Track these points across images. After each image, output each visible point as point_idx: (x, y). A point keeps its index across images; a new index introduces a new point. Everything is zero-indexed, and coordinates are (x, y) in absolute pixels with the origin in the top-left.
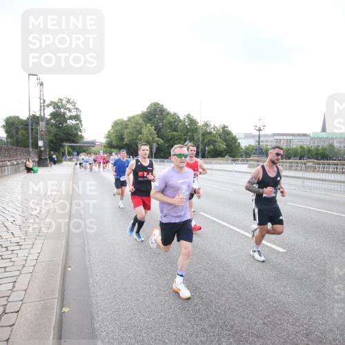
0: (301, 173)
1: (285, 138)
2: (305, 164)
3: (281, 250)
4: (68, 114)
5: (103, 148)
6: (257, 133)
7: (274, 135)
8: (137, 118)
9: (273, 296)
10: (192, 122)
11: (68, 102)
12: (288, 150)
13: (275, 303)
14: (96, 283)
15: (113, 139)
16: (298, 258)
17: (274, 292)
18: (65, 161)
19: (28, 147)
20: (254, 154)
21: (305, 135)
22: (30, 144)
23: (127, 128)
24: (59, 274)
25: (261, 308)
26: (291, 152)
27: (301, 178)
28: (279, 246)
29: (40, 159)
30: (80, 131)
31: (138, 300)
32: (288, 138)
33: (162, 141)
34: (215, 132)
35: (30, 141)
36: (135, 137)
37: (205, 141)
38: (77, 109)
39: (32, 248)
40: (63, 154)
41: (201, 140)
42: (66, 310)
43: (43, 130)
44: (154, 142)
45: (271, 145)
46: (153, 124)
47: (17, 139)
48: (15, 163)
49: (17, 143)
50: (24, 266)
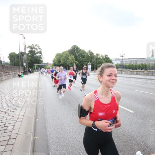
0: (142, 76)
1: (134, 60)
2: (144, 72)
3: (132, 112)
4: (36, 51)
5: (52, 66)
6: (121, 58)
7: (129, 59)
8: (67, 52)
9: (128, 133)
10: (92, 53)
11: (36, 46)
12: (136, 66)
13: (129, 136)
14: (49, 126)
15: (56, 62)
16: (140, 115)
17: (128, 131)
18: (35, 72)
19: (19, 66)
20: (120, 68)
21: (144, 59)
22: (20, 65)
23: (62, 57)
24: (33, 122)
25: (122, 138)
26: (137, 66)
27: (141, 78)
28: (131, 110)
29: (24, 71)
30: (42, 59)
31: (68, 134)
32: (136, 60)
33: (78, 62)
34: (101, 58)
35: (20, 63)
36: (65, 61)
37: (97, 62)
38: (40, 49)
39: (21, 110)
40: (34, 69)
41: (95, 61)
42: (36, 138)
43: (26, 58)
44: (74, 63)
45: (128, 64)
46: (74, 54)
47: (14, 63)
48: (14, 73)
49: (15, 64)
50: (18, 118)
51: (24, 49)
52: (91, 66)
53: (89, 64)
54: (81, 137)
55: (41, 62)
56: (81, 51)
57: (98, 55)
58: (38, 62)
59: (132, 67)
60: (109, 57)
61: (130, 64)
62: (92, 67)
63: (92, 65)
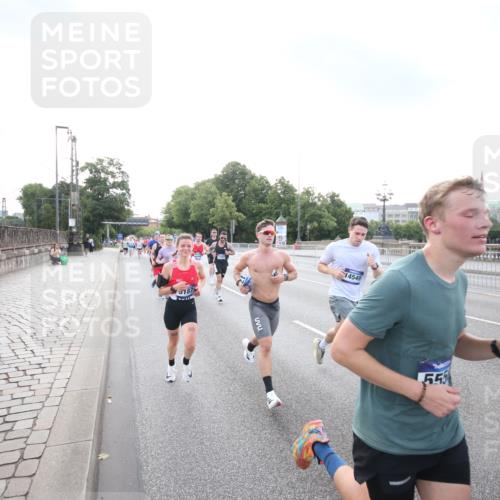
4: (111, 180)
5: (160, 227)
7: (408, 205)
8: (208, 185)
10: (288, 188)
11: (111, 163)
14: (146, 420)
15: (174, 214)
18: (106, 246)
19: (54, 227)
20: (377, 234)
22: (58, 224)
23: (193, 199)
24: (96, 406)
29: (71, 244)
30: (128, 204)
33: (244, 217)
36: (205, 212)
37: (307, 216)
38: (123, 172)
39: (59, 371)
40: (104, 236)
41: (299, 214)
42: (103, 456)
43: (76, 203)
44: (232, 219)
45: (403, 221)
46: (231, 191)
47: (39, 216)
48: (36, 251)
49: (39, 222)
50: (48, 396)
51: (70, 174)
52: (285, 227)
53: (282, 223)
54: (246, 452)
55: (124, 214)
56: (253, 182)
57: (308, 193)
58: (116, 214)
59: (417, 233)
60: (342, 200)
61: (412, 223)
62: (288, 233)
63: (289, 226)
